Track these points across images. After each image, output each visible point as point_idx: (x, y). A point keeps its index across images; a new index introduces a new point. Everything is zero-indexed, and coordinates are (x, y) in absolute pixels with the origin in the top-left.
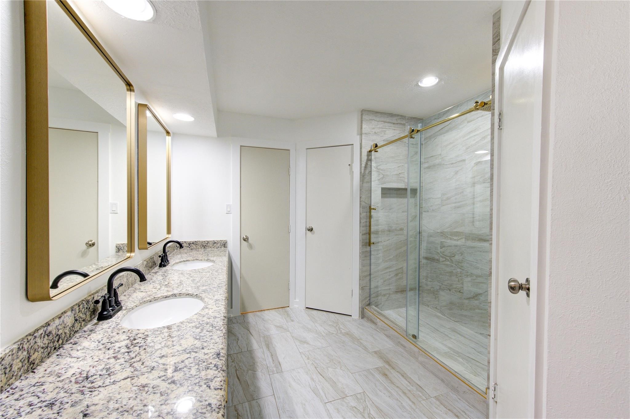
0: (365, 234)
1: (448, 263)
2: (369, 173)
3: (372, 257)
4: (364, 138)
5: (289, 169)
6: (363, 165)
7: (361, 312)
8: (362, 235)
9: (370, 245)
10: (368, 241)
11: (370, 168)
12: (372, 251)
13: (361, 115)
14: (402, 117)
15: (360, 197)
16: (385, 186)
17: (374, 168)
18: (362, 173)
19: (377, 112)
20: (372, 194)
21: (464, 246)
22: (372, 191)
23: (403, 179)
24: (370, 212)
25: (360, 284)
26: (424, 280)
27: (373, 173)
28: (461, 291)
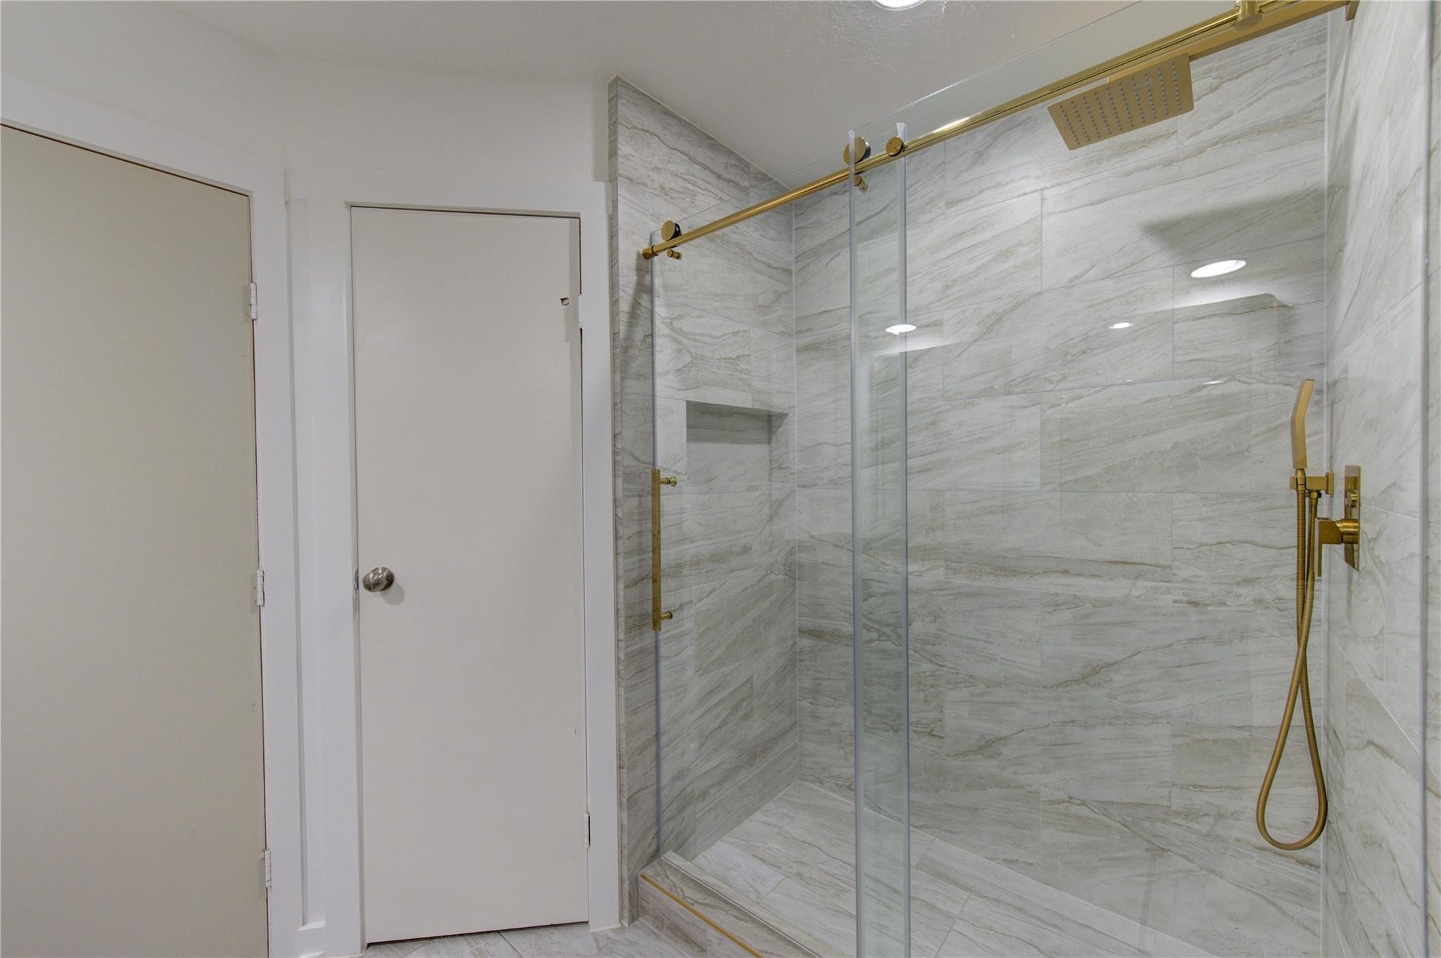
0: (636, 583)
1: (889, 645)
2: (644, 341)
3: (663, 664)
4: (625, 198)
5: (247, 292)
6: (624, 306)
7: (626, 898)
8: (626, 587)
9: (656, 624)
10: (649, 608)
11: (649, 323)
12: (662, 643)
13: (610, 101)
14: (742, 164)
15: (615, 436)
16: (695, 396)
17: (663, 323)
18: (622, 334)
19: (667, 113)
20: (659, 423)
21: (942, 593)
22: (659, 413)
23: (748, 377)
24: (656, 494)
25: (620, 785)
26: (805, 703)
27: (659, 342)
28: (934, 733)
